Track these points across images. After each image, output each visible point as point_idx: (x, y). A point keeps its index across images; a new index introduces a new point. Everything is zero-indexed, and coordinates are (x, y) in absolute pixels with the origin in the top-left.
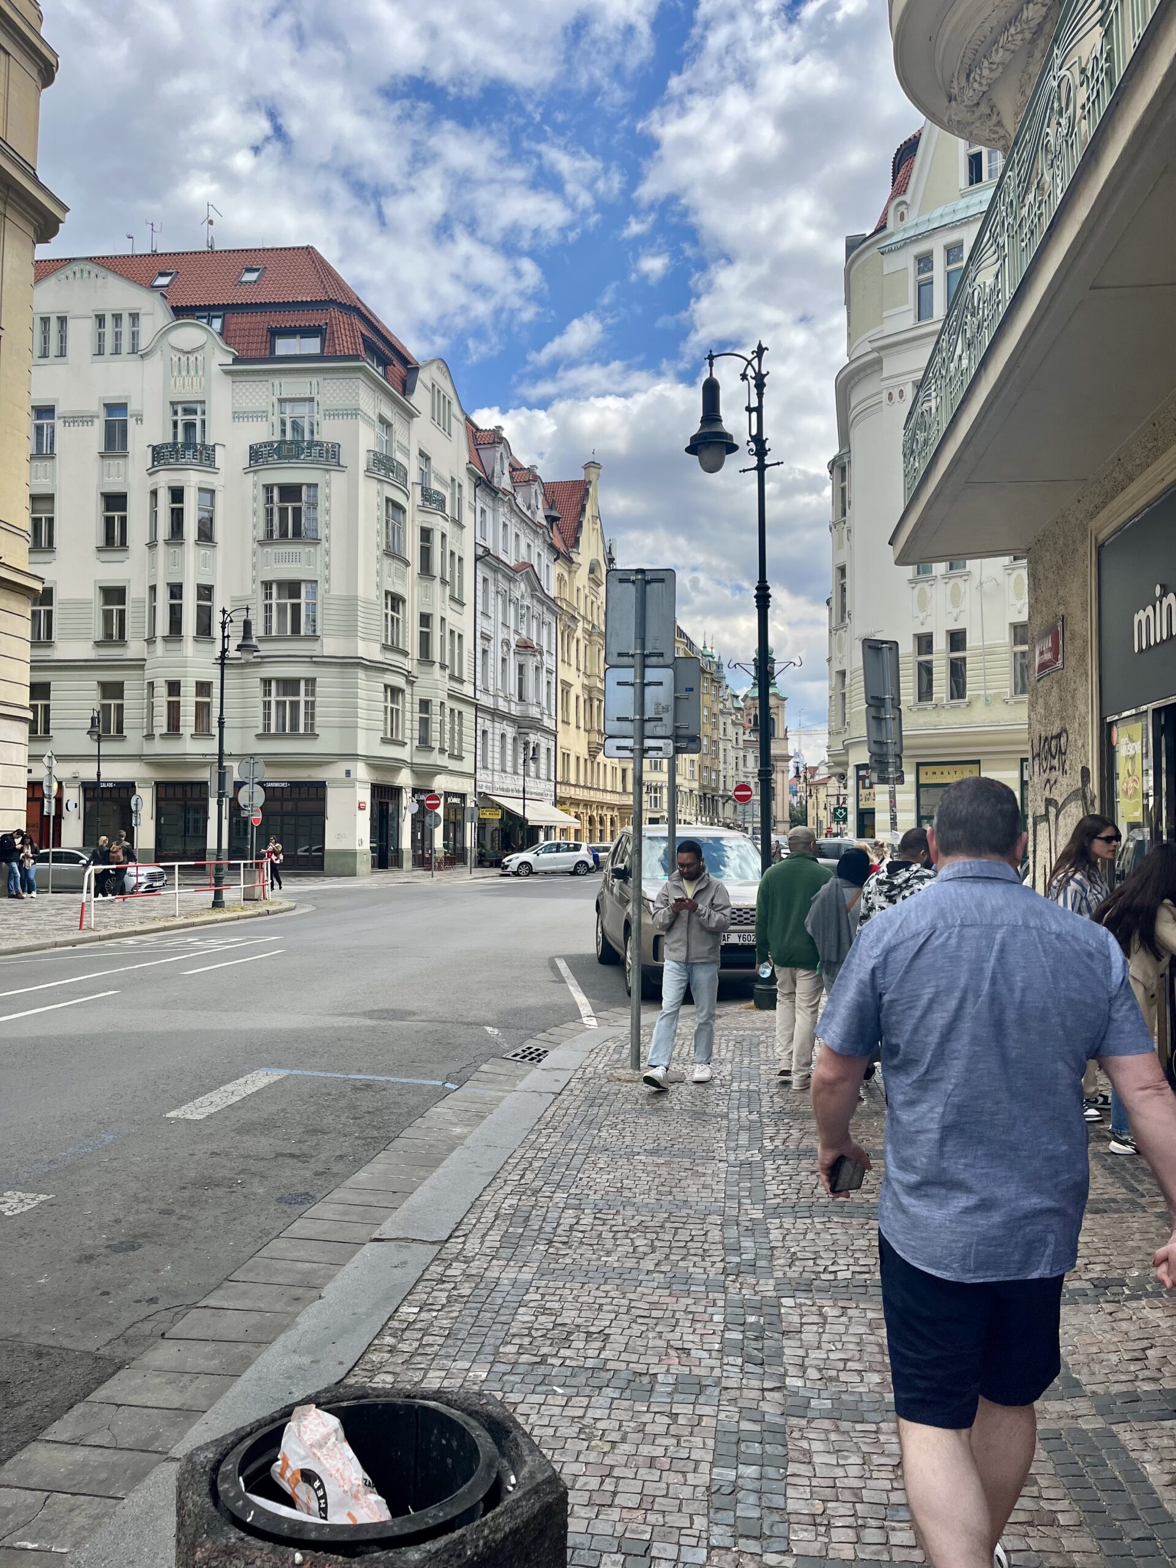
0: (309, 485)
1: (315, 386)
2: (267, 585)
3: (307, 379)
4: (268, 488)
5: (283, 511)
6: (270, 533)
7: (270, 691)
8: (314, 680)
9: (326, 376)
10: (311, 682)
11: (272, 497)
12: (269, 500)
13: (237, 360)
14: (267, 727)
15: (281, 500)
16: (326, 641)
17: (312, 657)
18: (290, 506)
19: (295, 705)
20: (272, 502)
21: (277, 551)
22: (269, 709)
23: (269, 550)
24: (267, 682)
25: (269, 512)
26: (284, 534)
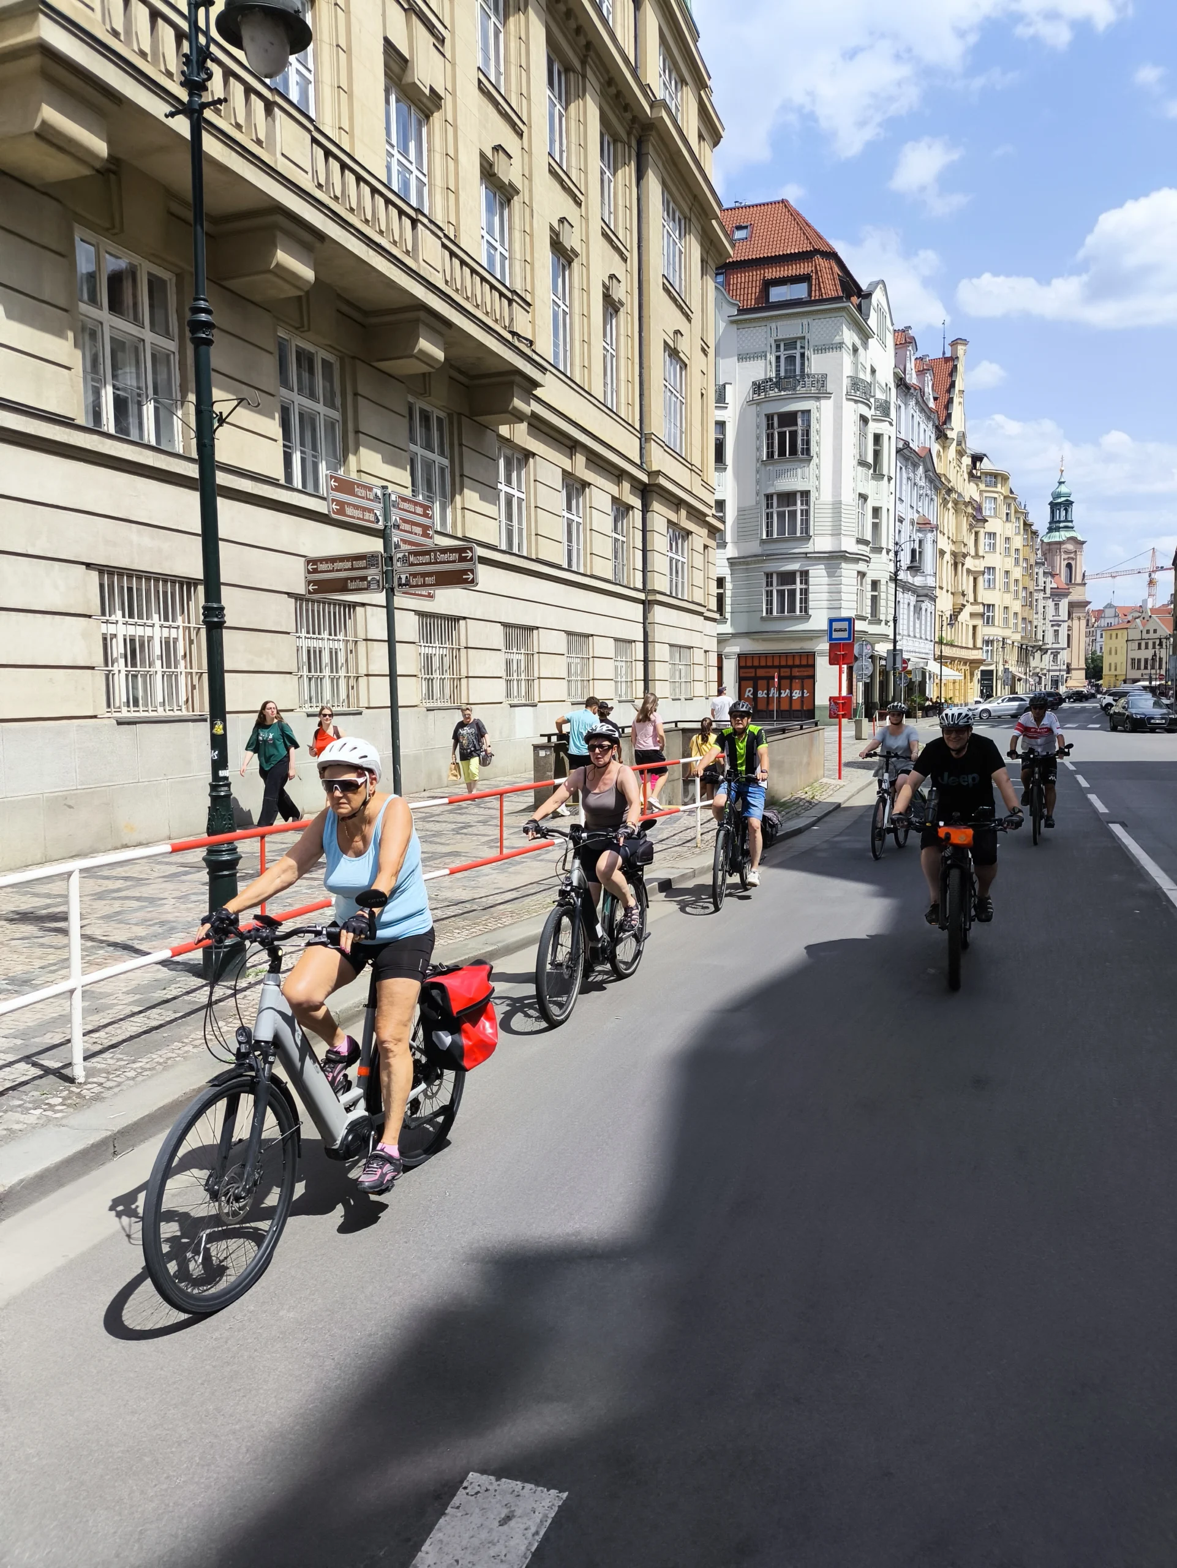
0: (803, 412)
1: (806, 327)
2: (769, 497)
3: (798, 321)
4: (769, 417)
5: (782, 435)
6: (770, 455)
7: (772, 582)
8: (807, 572)
9: (815, 317)
10: (805, 574)
11: (773, 424)
12: (770, 426)
13: (741, 311)
14: (770, 611)
15: (780, 426)
16: (817, 539)
17: (806, 553)
18: (787, 430)
19: (792, 593)
20: (773, 428)
21: (778, 468)
22: (772, 596)
23: (771, 468)
24: (769, 575)
25: (770, 437)
26: (782, 453)
